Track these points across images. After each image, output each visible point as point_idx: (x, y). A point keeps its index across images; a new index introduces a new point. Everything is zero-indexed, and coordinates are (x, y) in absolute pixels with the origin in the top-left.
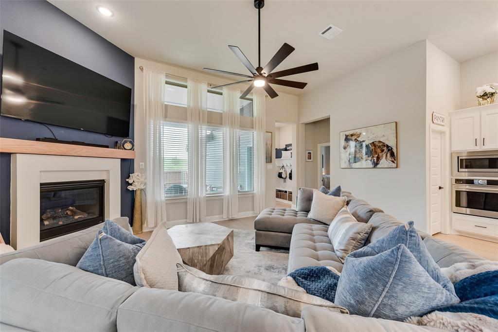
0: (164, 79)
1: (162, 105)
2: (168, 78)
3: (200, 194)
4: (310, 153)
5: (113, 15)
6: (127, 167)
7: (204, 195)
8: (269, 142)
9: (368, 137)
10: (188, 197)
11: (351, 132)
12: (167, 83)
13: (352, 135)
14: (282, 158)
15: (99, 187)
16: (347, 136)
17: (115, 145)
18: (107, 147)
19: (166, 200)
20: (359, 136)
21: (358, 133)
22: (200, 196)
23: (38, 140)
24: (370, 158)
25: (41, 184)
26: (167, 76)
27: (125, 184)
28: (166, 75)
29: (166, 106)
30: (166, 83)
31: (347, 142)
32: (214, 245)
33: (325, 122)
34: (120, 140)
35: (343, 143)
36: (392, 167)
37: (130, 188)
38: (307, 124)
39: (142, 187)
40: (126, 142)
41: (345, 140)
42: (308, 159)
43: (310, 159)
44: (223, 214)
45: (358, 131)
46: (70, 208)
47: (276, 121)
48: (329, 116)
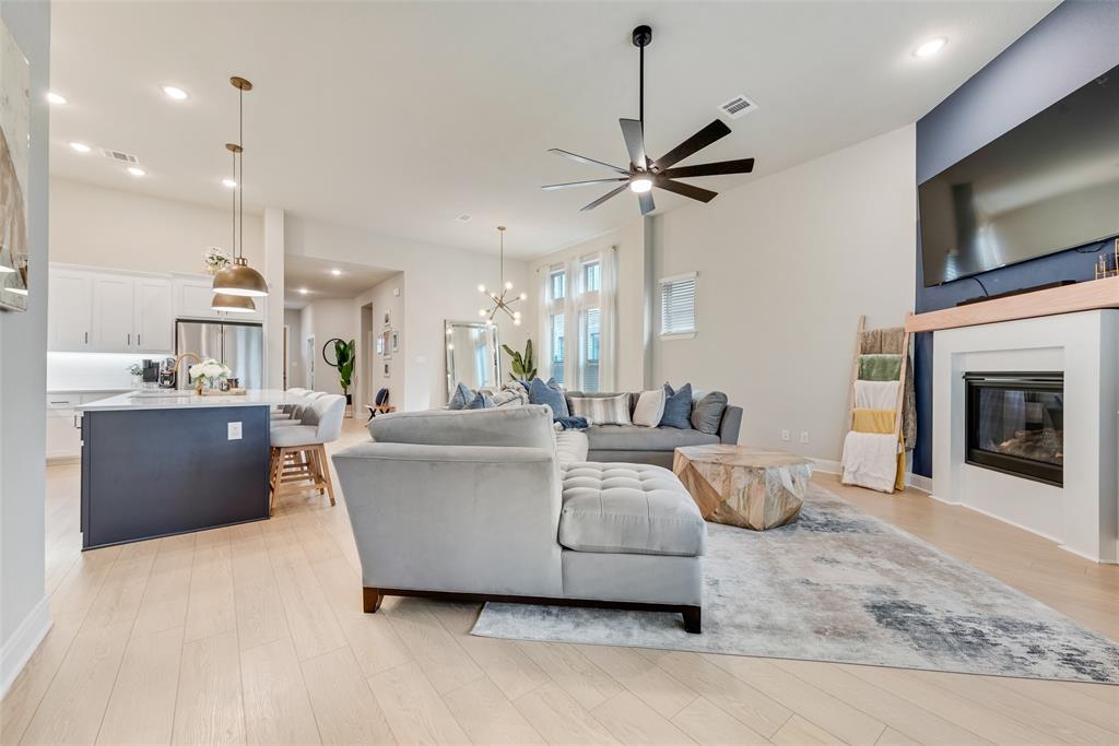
23: (958, 306)
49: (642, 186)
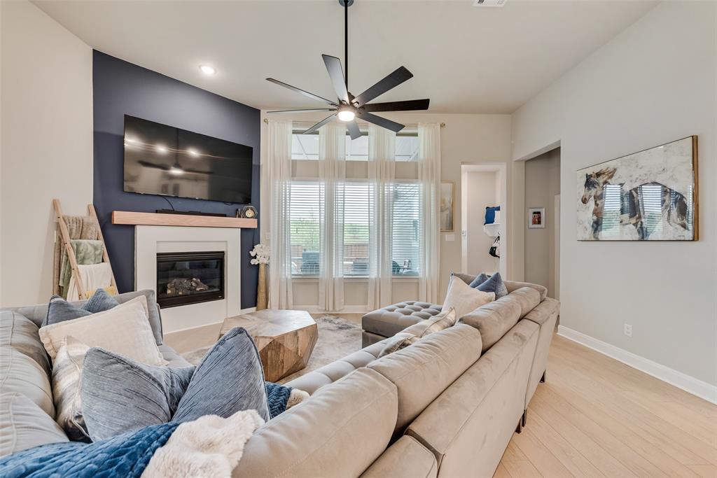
0: (290, 128)
1: (289, 161)
2: (297, 127)
3: (334, 274)
4: (539, 213)
5: (216, 72)
6: (250, 238)
7: (341, 276)
8: (448, 199)
9: (631, 176)
10: (320, 277)
11: (597, 169)
12: (295, 132)
13: (598, 175)
14: (494, 223)
15: (218, 259)
16: (588, 177)
17: (236, 214)
18: (225, 216)
19: (293, 279)
20: (612, 176)
21: (611, 169)
22: (334, 277)
23: (157, 212)
24: (634, 221)
25: (158, 254)
26: (295, 123)
27: (246, 257)
28: (293, 124)
29: (294, 162)
30: (293, 133)
31: (589, 189)
32: (266, 337)
33: (552, 155)
34: (240, 207)
35: (582, 191)
36: (682, 238)
37: (253, 262)
38: (529, 161)
39: (265, 261)
40: (248, 209)
41: (585, 186)
42: (534, 223)
43: (539, 222)
44: (367, 304)
45: (611, 165)
46: (194, 279)
47: (463, 163)
48: (559, 142)
49: (347, 116)
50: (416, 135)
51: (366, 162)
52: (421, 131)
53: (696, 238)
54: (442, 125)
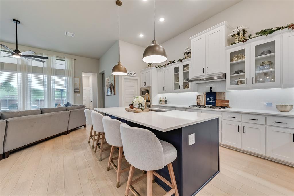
3: (26, 109)
8: (77, 83)
9: (110, 81)
47: (83, 72)
48: (104, 71)
50: (65, 60)
51: (43, 67)
52: (66, 60)
53: (115, 94)
54: (75, 59)
